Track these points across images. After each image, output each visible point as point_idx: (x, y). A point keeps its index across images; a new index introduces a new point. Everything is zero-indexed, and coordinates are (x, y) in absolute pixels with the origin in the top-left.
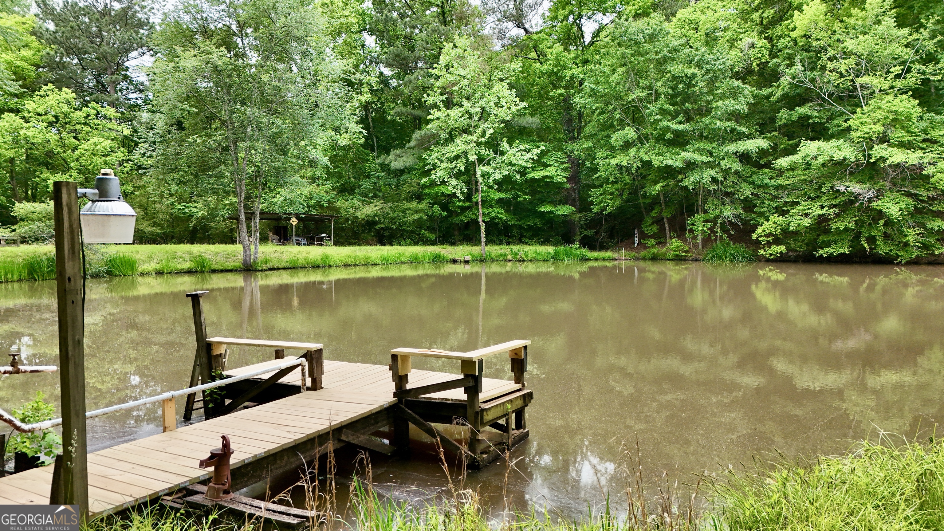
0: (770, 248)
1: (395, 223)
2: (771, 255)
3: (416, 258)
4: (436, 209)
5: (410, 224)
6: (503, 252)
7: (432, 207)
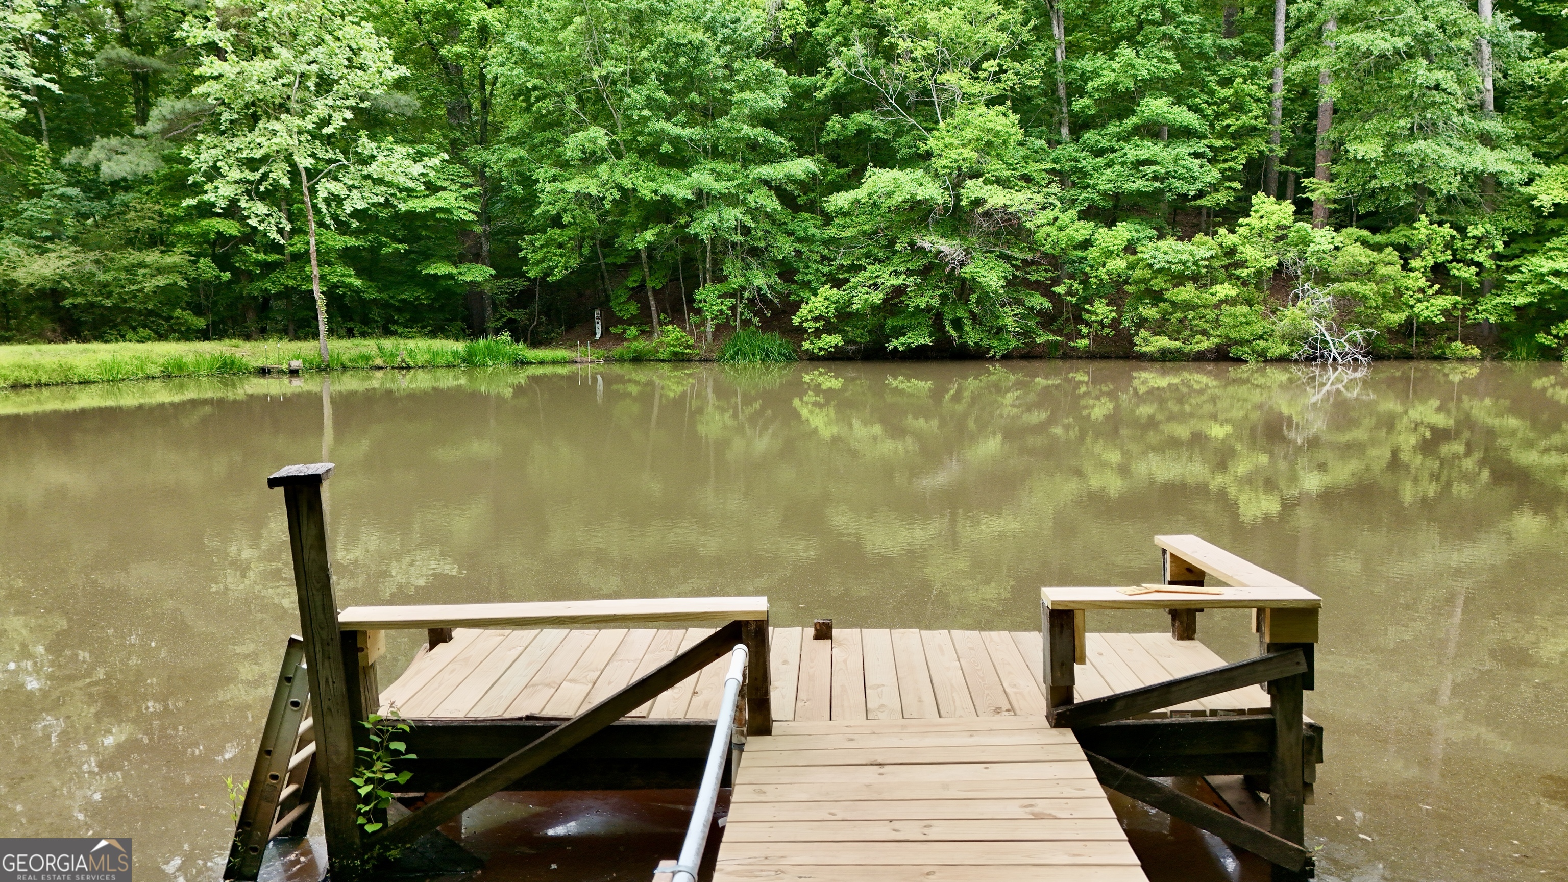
0: (820, 339)
1: (109, 295)
2: (821, 349)
3: (180, 368)
4: (207, 268)
5: (147, 297)
6: (365, 351)
7: (195, 262)
